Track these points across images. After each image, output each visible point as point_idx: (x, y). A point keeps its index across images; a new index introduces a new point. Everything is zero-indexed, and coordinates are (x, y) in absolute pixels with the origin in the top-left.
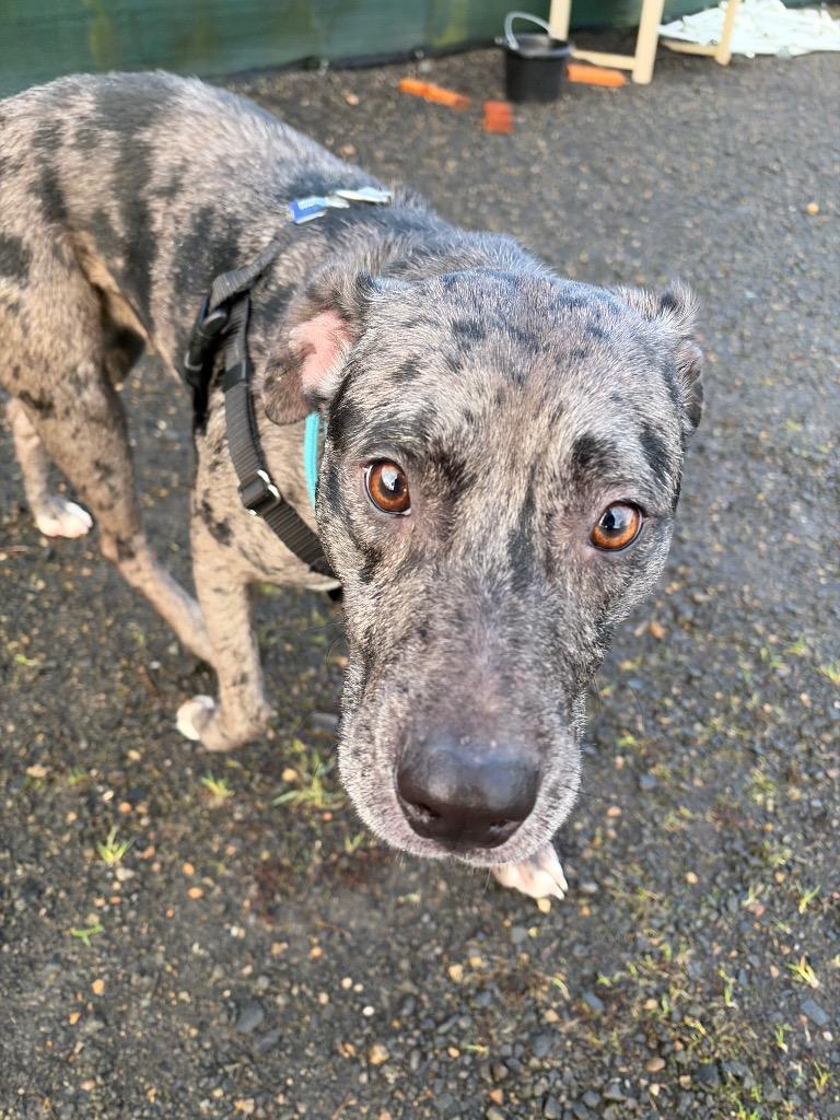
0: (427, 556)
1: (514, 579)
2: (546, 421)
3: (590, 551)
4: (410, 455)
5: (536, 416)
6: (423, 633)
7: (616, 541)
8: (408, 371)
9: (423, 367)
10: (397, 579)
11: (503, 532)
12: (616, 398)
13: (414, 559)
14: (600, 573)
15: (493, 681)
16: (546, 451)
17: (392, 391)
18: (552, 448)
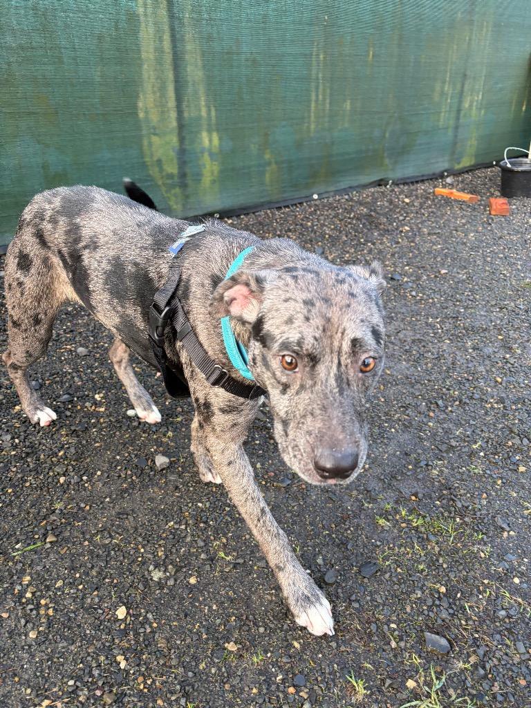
0: (308, 386)
1: (339, 391)
2: (340, 335)
3: (360, 375)
4: (298, 354)
5: (336, 333)
6: (312, 414)
7: (368, 369)
8: (290, 321)
9: (296, 319)
10: (297, 393)
11: (332, 375)
12: (362, 321)
13: (302, 387)
14: (364, 381)
15: (340, 428)
16: (342, 344)
17: (285, 328)
18: (343, 343)
